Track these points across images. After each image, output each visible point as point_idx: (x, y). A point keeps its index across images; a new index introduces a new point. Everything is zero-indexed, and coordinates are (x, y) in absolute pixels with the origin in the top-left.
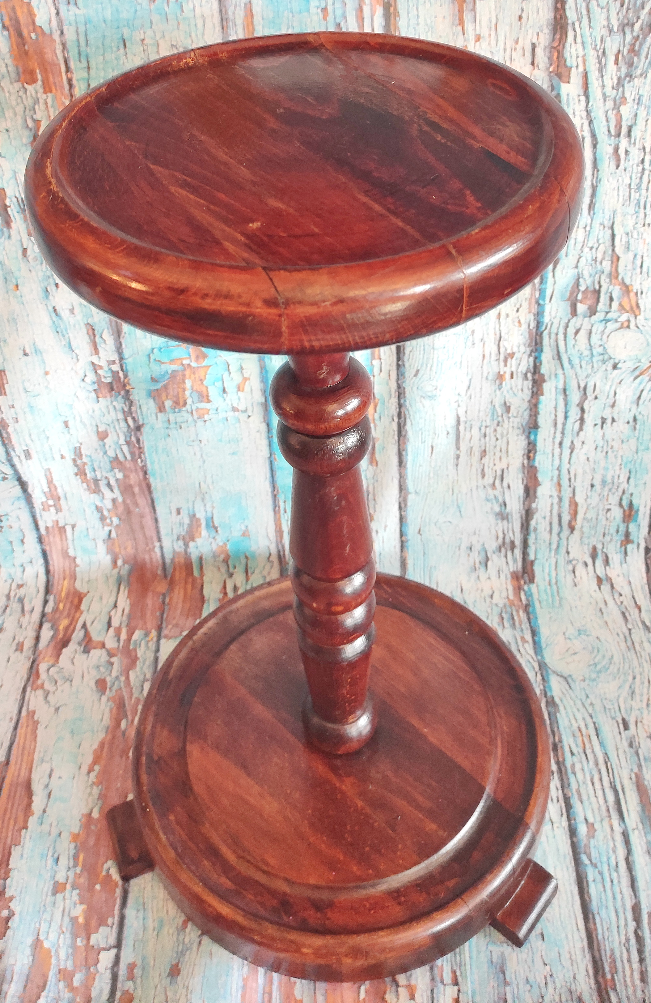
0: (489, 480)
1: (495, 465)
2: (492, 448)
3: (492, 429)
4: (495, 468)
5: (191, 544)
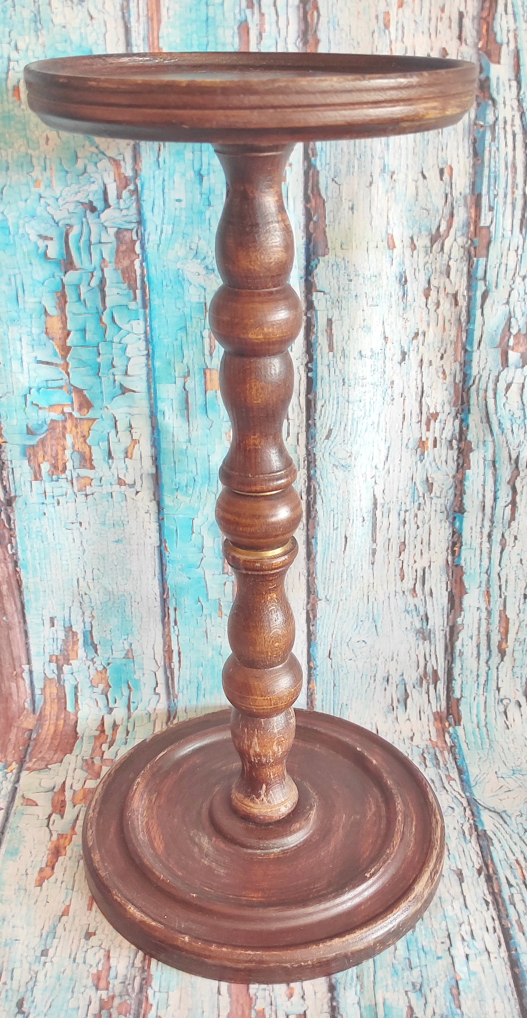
0: (408, 584)
1: (415, 562)
2: (412, 539)
3: (413, 514)
4: (415, 566)
5: (66, 668)
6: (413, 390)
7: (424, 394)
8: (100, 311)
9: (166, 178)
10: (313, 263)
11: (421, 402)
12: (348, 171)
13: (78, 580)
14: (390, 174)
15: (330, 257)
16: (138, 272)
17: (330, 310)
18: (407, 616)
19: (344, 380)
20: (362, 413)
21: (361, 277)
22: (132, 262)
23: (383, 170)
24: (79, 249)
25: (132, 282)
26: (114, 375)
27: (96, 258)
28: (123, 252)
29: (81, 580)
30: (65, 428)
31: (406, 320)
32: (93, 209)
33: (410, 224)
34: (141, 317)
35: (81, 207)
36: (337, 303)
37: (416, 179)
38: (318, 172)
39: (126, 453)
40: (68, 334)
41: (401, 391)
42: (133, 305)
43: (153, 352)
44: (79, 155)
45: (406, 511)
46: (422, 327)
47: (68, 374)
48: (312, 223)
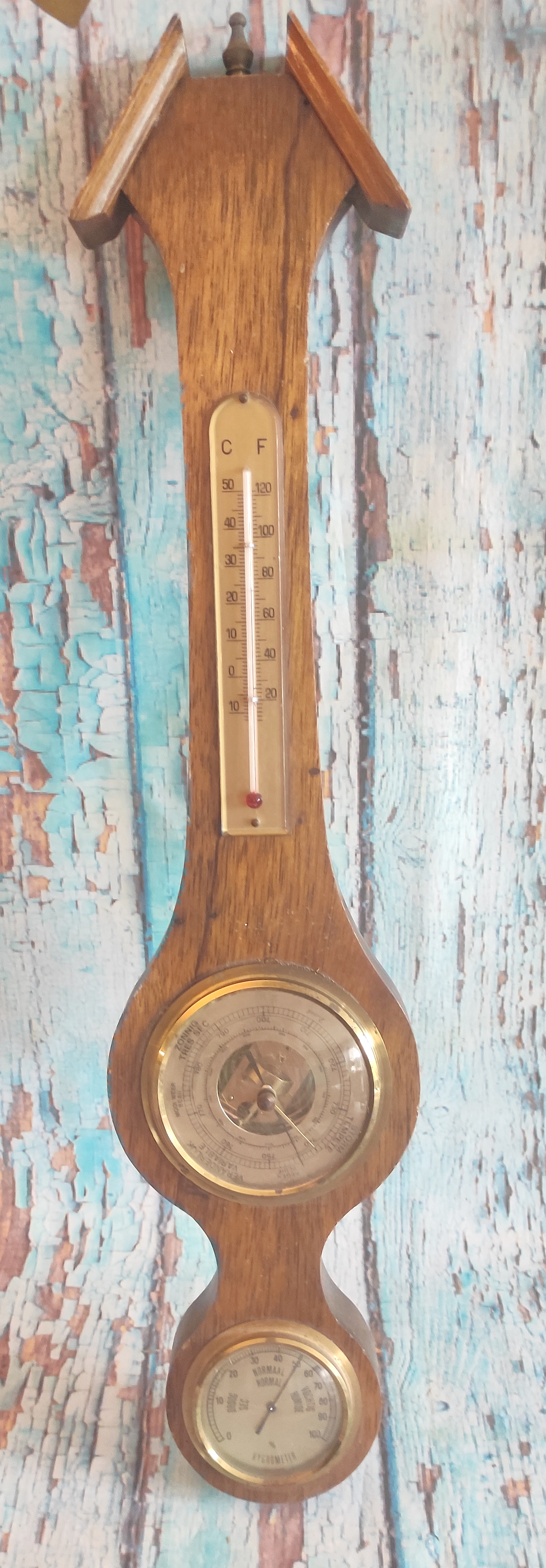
6: (519, 753)
7: (535, 759)
8: (60, 641)
9: (154, 451)
10: (369, 572)
11: (529, 771)
12: (421, 438)
13: (30, 1023)
14: (484, 440)
15: (394, 562)
16: (115, 585)
17: (394, 637)
18: (509, 1074)
19: (414, 738)
20: (442, 786)
21: (440, 591)
22: (106, 572)
23: (473, 435)
24: (29, 552)
25: (106, 600)
26: (81, 733)
27: (53, 564)
28: (92, 556)
29: (34, 1022)
30: (11, 805)
31: (508, 652)
32: (49, 495)
33: (514, 512)
34: (119, 650)
35: (31, 492)
36: (405, 627)
37: (523, 447)
38: (376, 439)
39: (98, 844)
40: (15, 672)
41: (500, 755)
42: (106, 633)
43: (137, 700)
44: (28, 418)
45: (508, 927)
46: (533, 662)
47: (16, 730)
48: (367, 513)
